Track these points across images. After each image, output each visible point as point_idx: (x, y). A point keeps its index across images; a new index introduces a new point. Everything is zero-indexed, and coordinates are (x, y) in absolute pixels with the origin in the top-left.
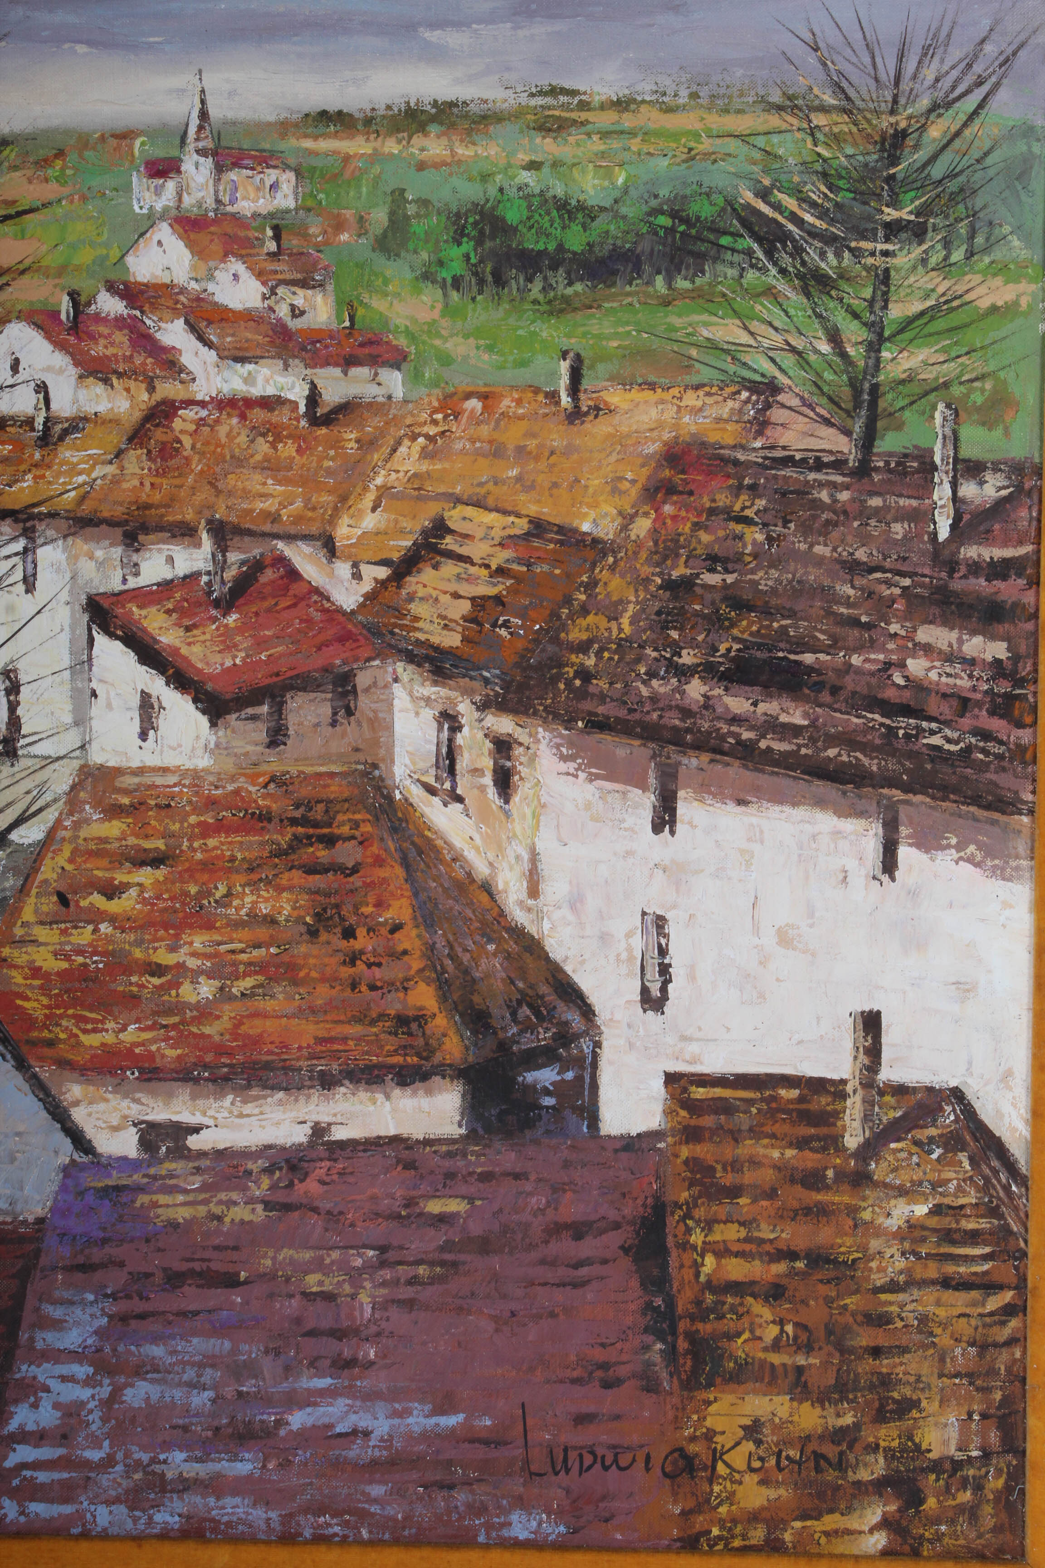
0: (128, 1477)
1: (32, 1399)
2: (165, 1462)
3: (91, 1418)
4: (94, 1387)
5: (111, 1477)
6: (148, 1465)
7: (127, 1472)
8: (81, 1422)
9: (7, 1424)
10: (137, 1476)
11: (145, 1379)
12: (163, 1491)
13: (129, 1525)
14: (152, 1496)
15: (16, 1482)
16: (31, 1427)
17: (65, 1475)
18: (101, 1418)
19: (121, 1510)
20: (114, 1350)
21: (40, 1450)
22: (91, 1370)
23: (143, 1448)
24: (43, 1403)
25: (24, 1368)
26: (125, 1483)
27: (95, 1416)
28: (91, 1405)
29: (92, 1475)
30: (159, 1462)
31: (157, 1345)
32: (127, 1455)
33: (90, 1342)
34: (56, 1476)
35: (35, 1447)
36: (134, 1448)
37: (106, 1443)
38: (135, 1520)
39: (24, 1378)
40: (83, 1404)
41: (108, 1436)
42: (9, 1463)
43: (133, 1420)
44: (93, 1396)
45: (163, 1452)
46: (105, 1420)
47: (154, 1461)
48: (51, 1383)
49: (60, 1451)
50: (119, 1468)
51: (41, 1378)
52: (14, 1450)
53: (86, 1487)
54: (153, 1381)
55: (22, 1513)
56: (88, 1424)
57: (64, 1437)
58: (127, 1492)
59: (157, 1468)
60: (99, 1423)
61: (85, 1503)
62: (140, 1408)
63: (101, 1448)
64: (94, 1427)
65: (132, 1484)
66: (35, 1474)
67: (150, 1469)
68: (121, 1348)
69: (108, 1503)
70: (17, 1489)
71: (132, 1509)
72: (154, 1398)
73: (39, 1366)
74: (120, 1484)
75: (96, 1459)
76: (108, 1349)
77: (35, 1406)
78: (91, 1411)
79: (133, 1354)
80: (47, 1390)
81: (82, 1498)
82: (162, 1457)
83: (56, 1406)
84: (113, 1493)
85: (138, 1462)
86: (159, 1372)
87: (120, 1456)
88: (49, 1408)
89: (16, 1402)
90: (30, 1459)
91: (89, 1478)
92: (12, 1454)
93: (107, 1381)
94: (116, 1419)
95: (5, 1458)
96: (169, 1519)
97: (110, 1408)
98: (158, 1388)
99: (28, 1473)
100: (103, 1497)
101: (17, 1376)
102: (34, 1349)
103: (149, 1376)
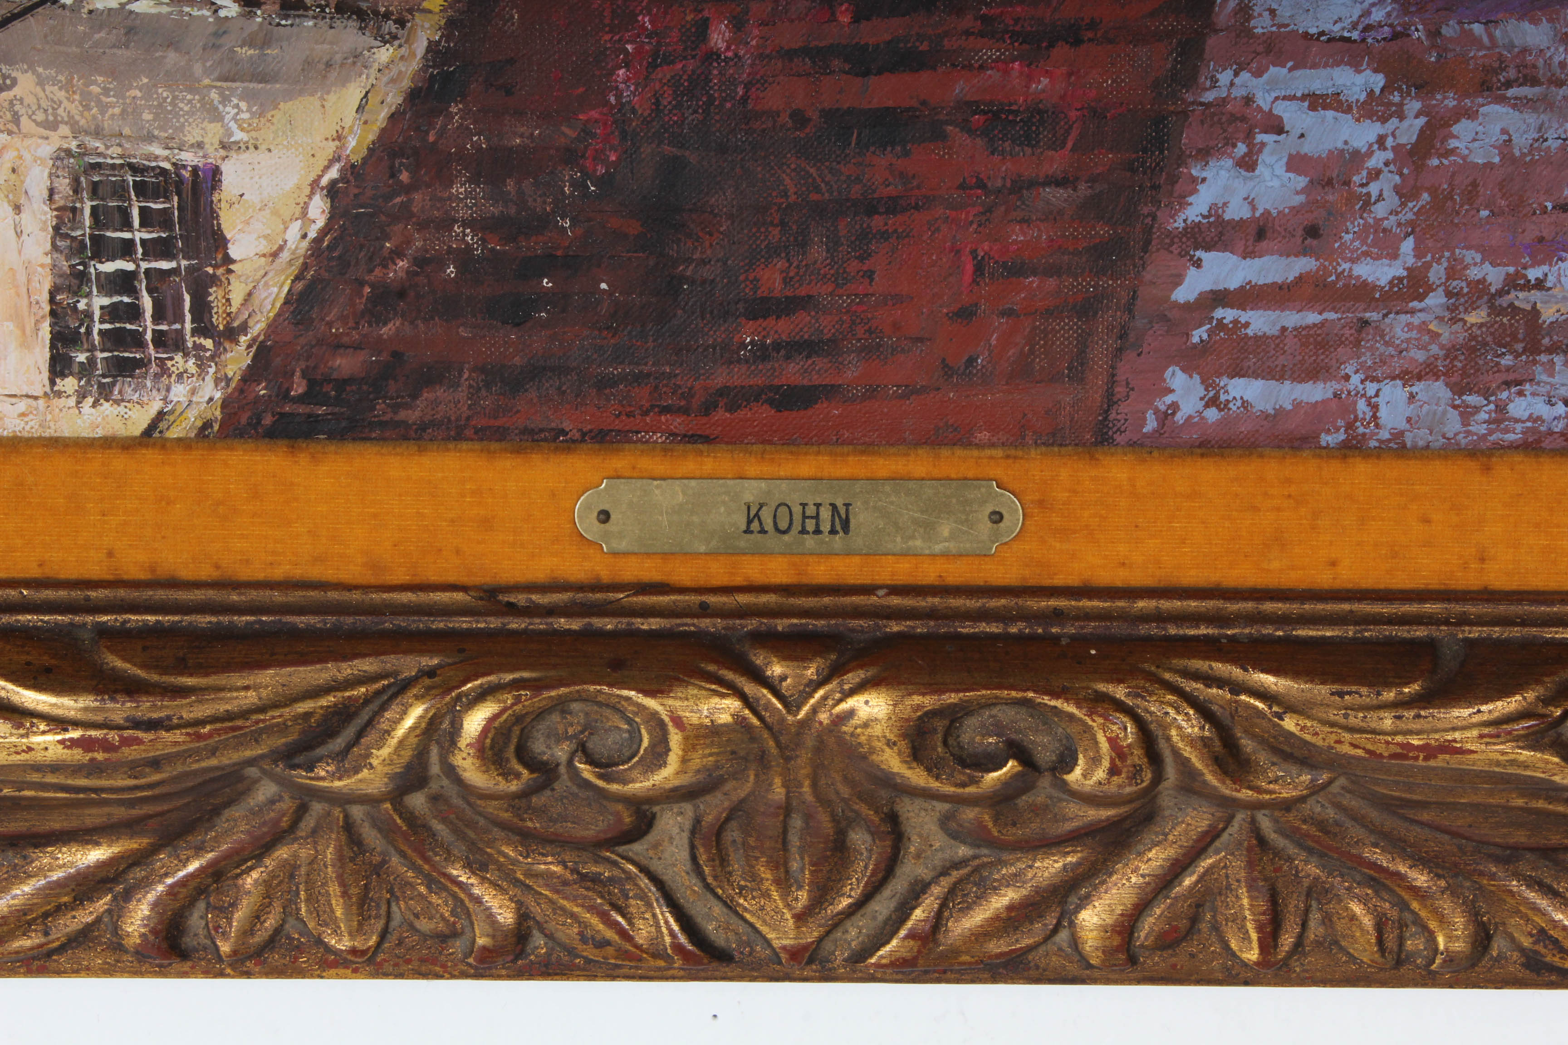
0: (1454, 320)
1: (1241, 149)
2: (1540, 284)
3: (1374, 189)
4: (1384, 120)
5: (1416, 320)
6: (1501, 293)
7: (1453, 309)
8: (1352, 198)
9: (1183, 204)
10: (1476, 317)
11: (1502, 100)
12: (1533, 348)
13: (1453, 424)
14: (1507, 360)
15: (1199, 334)
16: (1237, 211)
17: (1312, 318)
18: (1397, 190)
19: (1439, 390)
20: (1434, 33)
21: (1257, 262)
22: (1378, 81)
23: (1491, 255)
24: (1265, 157)
25: (1224, 78)
26: (1446, 334)
27: (1386, 184)
28: (1377, 160)
29: (1373, 316)
30: (1527, 286)
31: (1535, 22)
32: (1452, 273)
33: (1378, 15)
34: (1292, 319)
35: (1247, 254)
36: (1471, 256)
37: (1408, 246)
38: (1467, 414)
39: (1224, 101)
40: (1357, 158)
41: (1411, 229)
42: (1184, 294)
43: (1471, 193)
44: (1381, 141)
45: (1536, 263)
46: (1405, 194)
47: (1514, 283)
48: (1288, 112)
49: (1304, 265)
50: (1436, 300)
51: (1263, 101)
52: (1198, 264)
53: (1357, 343)
54: (1519, 104)
55: (1213, 402)
56: (1367, 203)
57: (1313, 231)
58: (1451, 352)
59: (1522, 299)
60: (1392, 200)
61: (1355, 379)
62: (1489, 165)
63: (1394, 256)
64: (1380, 210)
65: (1462, 337)
66: (1244, 316)
67: (1504, 301)
68: (1450, 30)
69: (1407, 377)
70: (1204, 348)
71: (1459, 390)
72: (1522, 141)
73: (1258, 74)
74: (1435, 336)
75: (1383, 282)
76: (1419, 33)
77: (1248, 164)
78: (1375, 174)
79: (1476, 41)
80: (1277, 128)
81: (1349, 369)
82: (1533, 274)
83: (1296, 163)
84: (1420, 356)
85: (1480, 287)
86: (1534, 82)
87: (1437, 273)
88: (1280, 168)
89: (1205, 154)
90: (1233, 284)
91: (1365, 323)
92: (1192, 271)
93: (1414, 106)
94: (1433, 191)
95: (1177, 280)
96: (1542, 409)
97: (1419, 168)
98: (1532, 119)
99: (1227, 314)
100: (1397, 365)
101: (1209, 96)
102: (1248, 33)
103: (1511, 92)
